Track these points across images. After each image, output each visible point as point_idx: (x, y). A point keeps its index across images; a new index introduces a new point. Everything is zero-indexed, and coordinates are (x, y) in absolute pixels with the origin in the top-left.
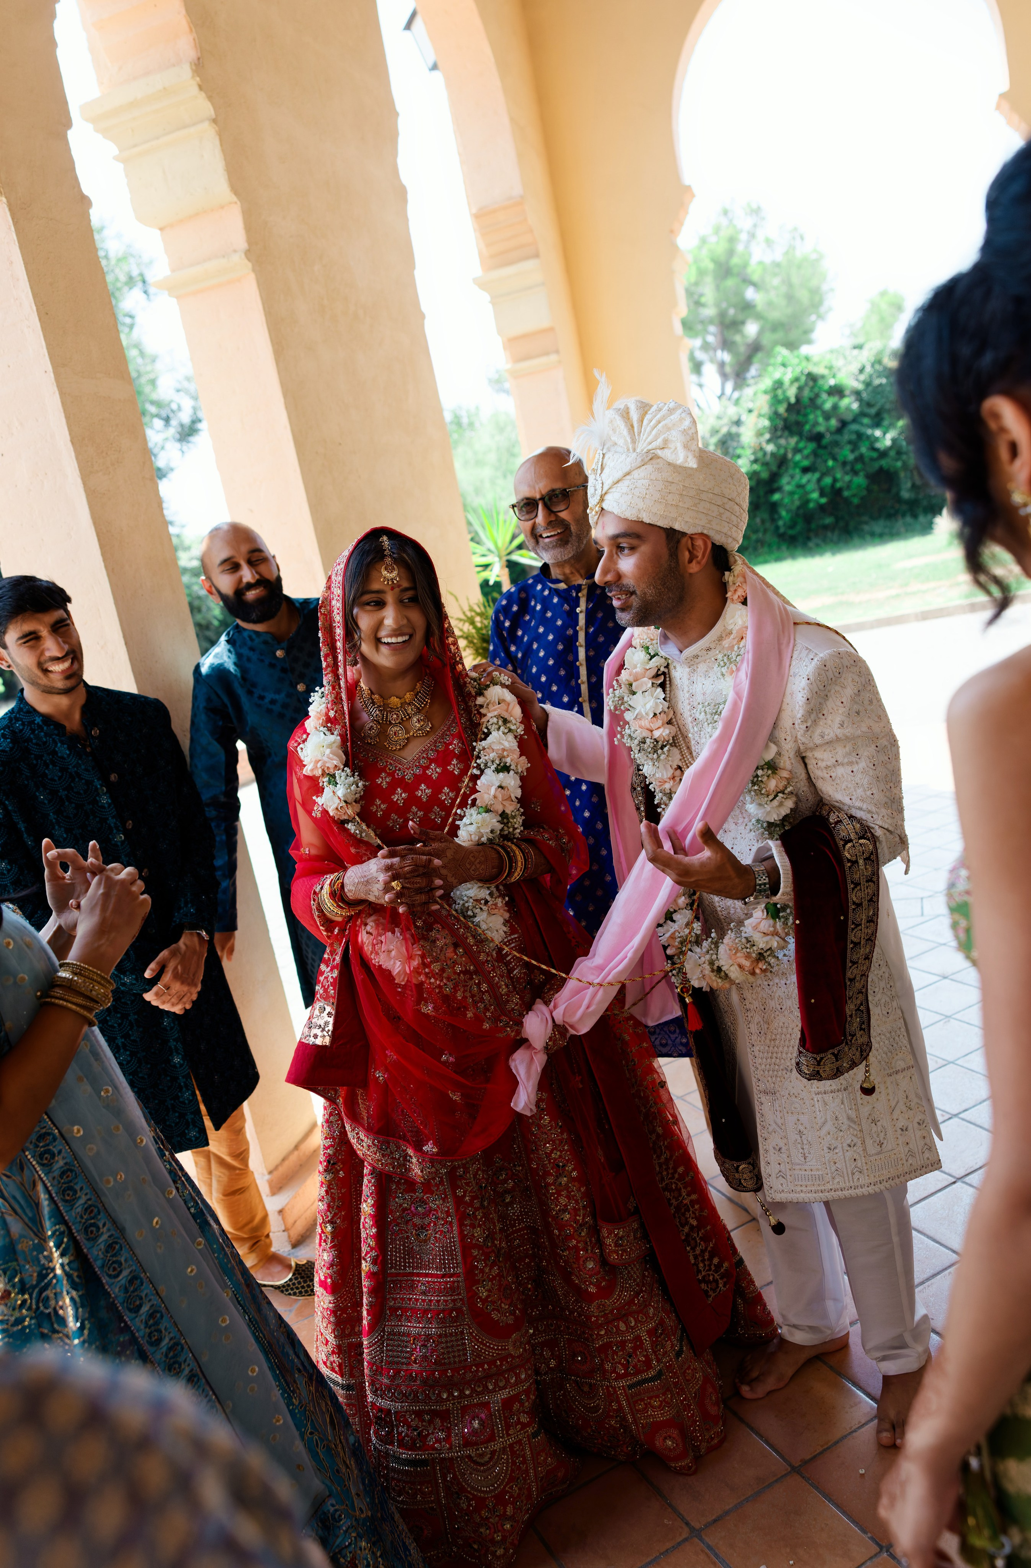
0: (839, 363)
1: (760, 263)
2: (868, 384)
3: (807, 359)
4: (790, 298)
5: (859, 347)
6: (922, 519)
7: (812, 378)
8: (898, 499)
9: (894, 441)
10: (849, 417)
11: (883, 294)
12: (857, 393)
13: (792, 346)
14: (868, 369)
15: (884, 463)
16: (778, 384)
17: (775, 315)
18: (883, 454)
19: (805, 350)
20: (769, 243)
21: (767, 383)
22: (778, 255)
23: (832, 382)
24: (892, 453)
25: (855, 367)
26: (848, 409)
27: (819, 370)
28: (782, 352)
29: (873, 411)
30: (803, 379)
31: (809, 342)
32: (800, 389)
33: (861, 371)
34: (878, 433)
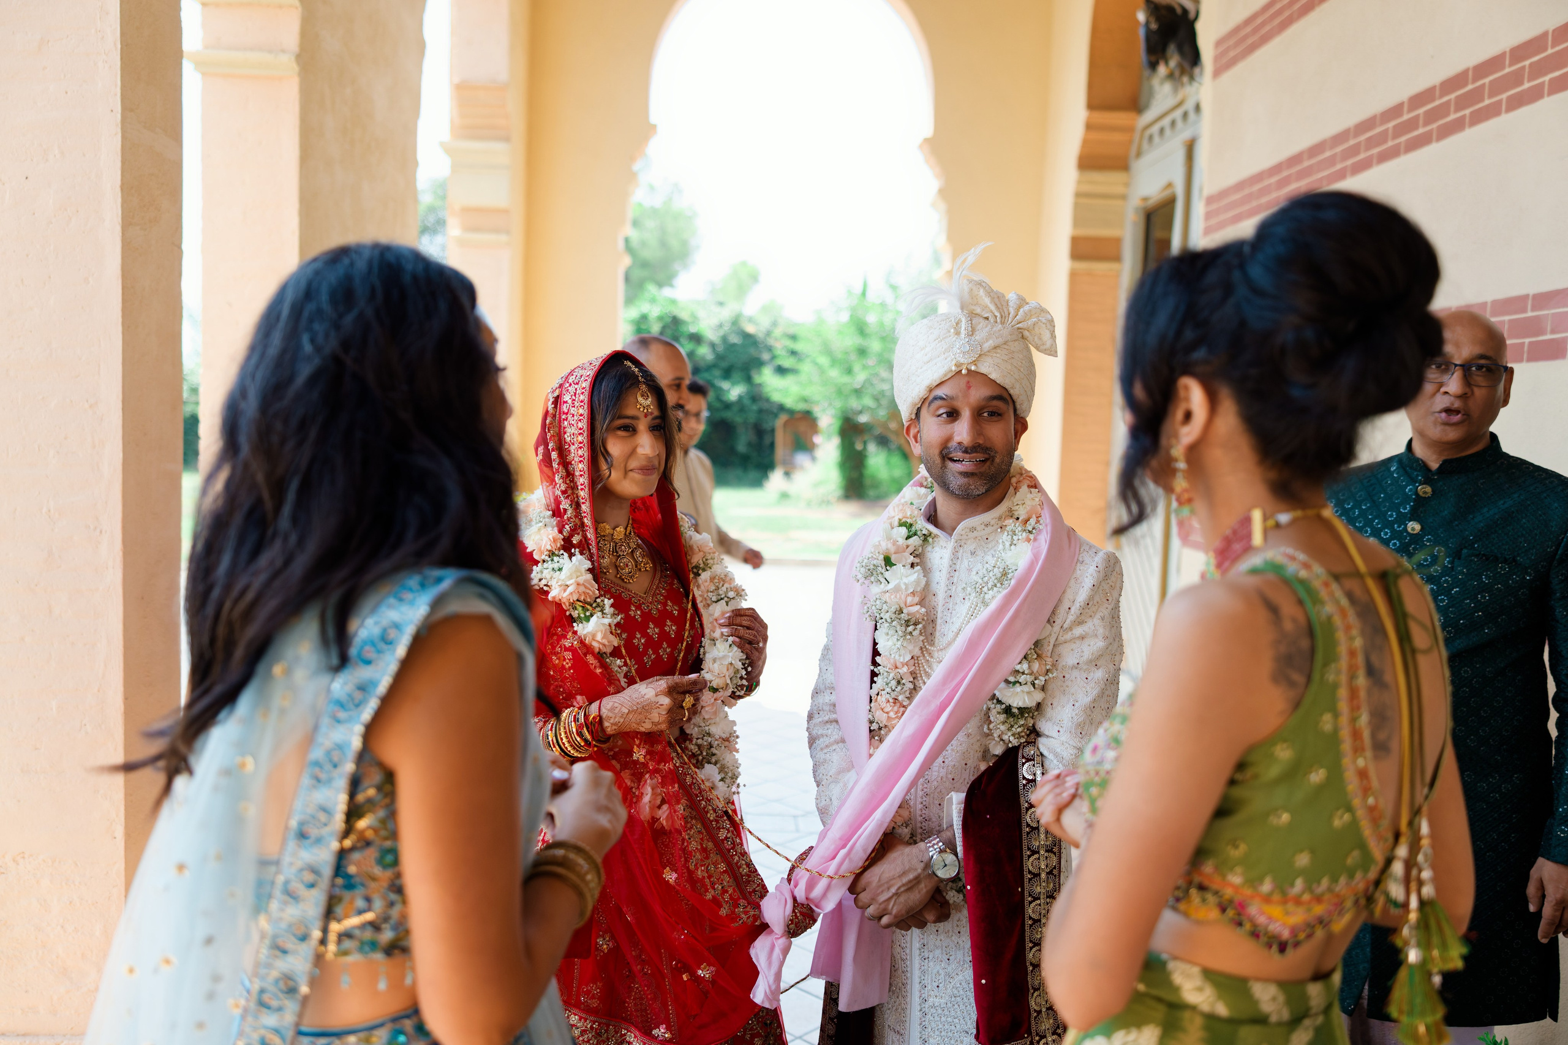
0: (701, 314)
1: (640, 205)
2: (724, 339)
3: (673, 302)
4: (663, 244)
5: (721, 304)
6: (753, 474)
7: (676, 321)
8: (732, 450)
9: (740, 398)
10: (702, 364)
11: (744, 264)
12: (713, 345)
13: (660, 285)
14: (726, 328)
15: (728, 415)
16: (644, 318)
17: (646, 254)
18: (728, 406)
19: (667, 292)
20: (652, 188)
21: (634, 313)
22: (657, 202)
23: (693, 329)
24: (735, 409)
25: (714, 321)
26: (703, 358)
27: (683, 315)
28: (651, 288)
29: (724, 364)
30: (669, 320)
31: (671, 286)
32: (664, 328)
33: (721, 326)
34: (725, 385)
